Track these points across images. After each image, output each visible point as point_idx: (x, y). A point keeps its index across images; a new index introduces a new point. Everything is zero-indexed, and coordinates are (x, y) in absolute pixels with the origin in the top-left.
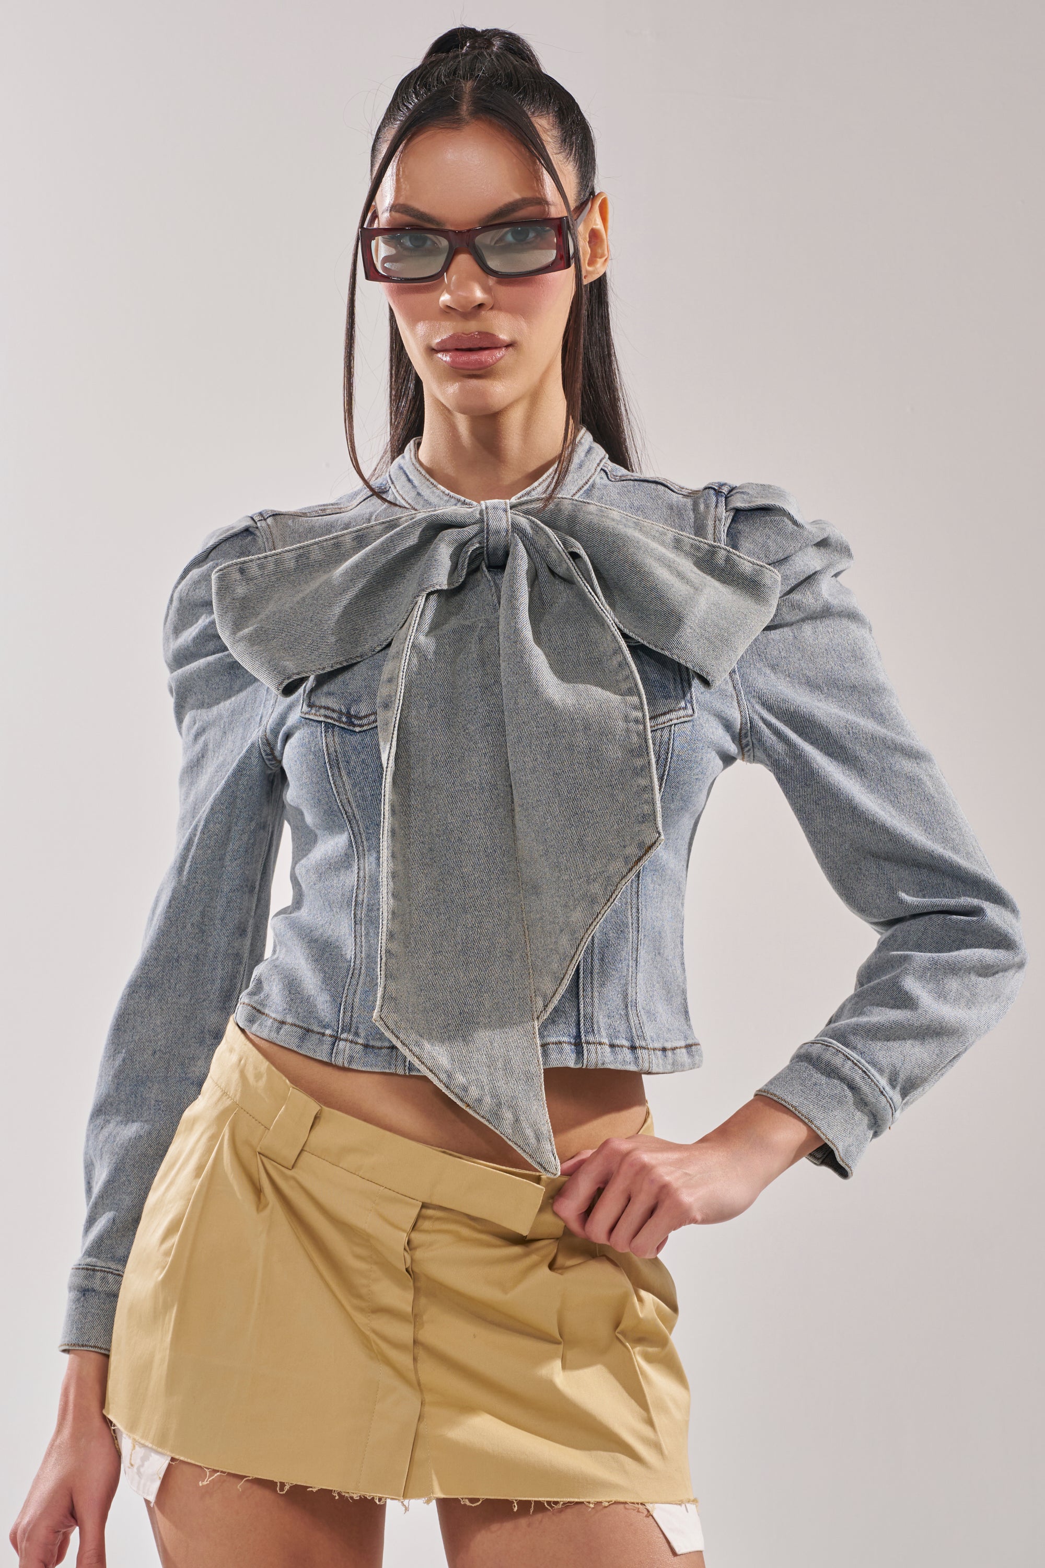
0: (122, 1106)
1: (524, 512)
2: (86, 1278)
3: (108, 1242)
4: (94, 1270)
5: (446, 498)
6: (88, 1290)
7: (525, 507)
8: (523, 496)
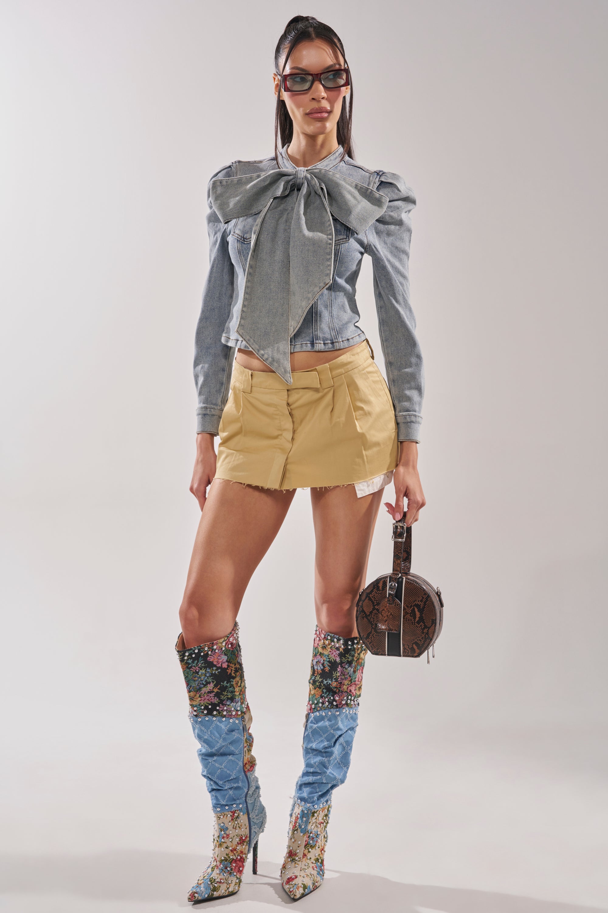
0: (204, 356)
1: (310, 173)
2: (205, 410)
3: (209, 399)
4: (207, 408)
6: (206, 414)
7: (311, 171)
8: (313, 167)
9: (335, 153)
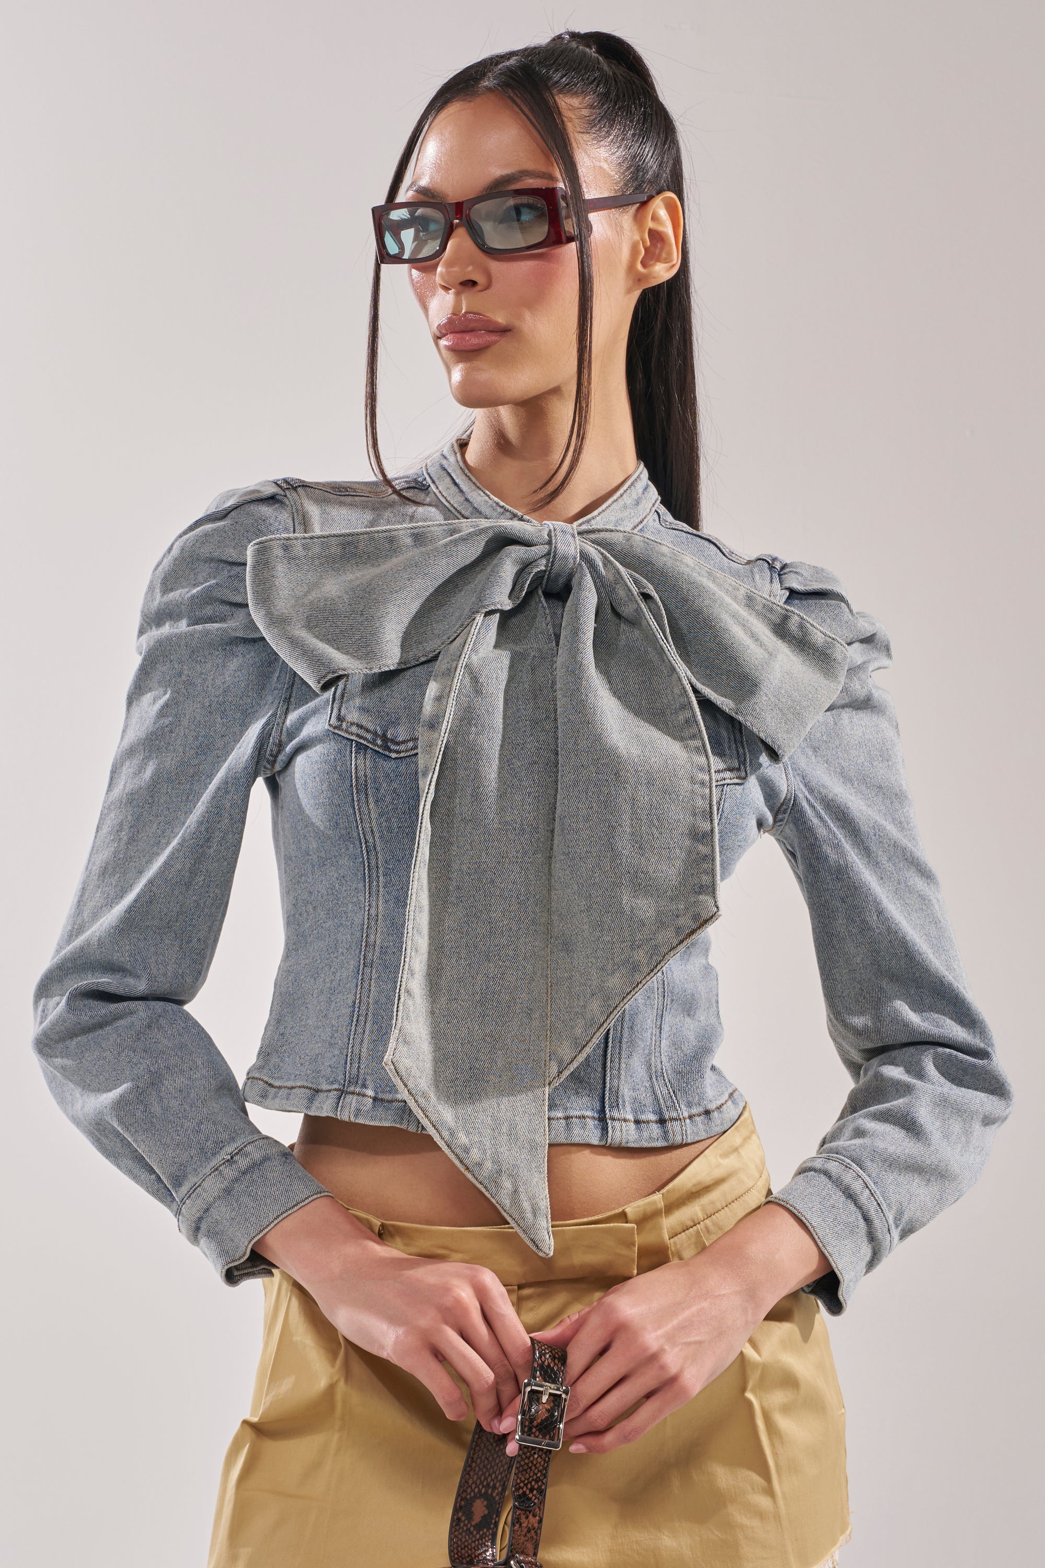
1: (591, 541)
5: (499, 510)
7: (593, 536)
8: (583, 523)
9: (632, 484)
